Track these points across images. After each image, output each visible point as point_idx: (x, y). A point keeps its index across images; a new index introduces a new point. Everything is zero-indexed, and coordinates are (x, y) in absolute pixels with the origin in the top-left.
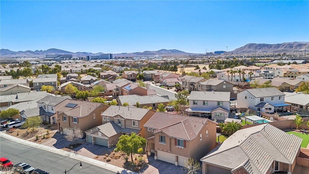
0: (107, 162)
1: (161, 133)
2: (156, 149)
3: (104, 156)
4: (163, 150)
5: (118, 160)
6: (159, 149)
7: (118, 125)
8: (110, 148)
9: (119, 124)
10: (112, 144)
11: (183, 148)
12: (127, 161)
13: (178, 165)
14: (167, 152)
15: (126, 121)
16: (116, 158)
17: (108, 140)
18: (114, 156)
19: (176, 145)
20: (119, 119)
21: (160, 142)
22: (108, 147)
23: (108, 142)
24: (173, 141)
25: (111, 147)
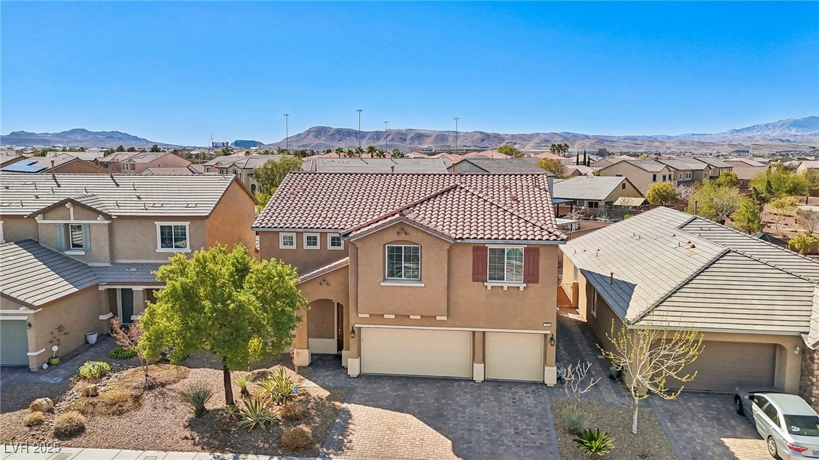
0: (70, 442)
1: (398, 229)
2: (364, 321)
3: (28, 415)
4: (402, 318)
5: (138, 415)
6: (377, 318)
7: (68, 253)
8: (45, 366)
9: (69, 249)
10: (55, 348)
11: (522, 286)
12: (201, 412)
13: (485, 381)
14: (428, 320)
15: (120, 229)
16: (117, 408)
17: (32, 321)
18: (95, 400)
19: (479, 276)
20: (72, 221)
21: (384, 280)
22: (33, 366)
23: (31, 333)
24: (465, 263)
25: (49, 364)
